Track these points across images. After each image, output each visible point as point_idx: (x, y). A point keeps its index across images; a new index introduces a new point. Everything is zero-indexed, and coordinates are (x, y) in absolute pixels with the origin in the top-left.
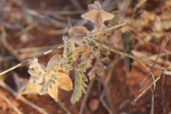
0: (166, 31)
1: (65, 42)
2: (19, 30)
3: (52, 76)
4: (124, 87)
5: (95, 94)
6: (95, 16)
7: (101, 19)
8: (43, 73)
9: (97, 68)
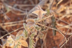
0: (71, 14)
1: (24, 26)
2: (3, 14)
3: (18, 42)
4: (52, 41)
5: (39, 44)
6: (38, 13)
7: (41, 14)
8: (14, 42)
9: (39, 35)
